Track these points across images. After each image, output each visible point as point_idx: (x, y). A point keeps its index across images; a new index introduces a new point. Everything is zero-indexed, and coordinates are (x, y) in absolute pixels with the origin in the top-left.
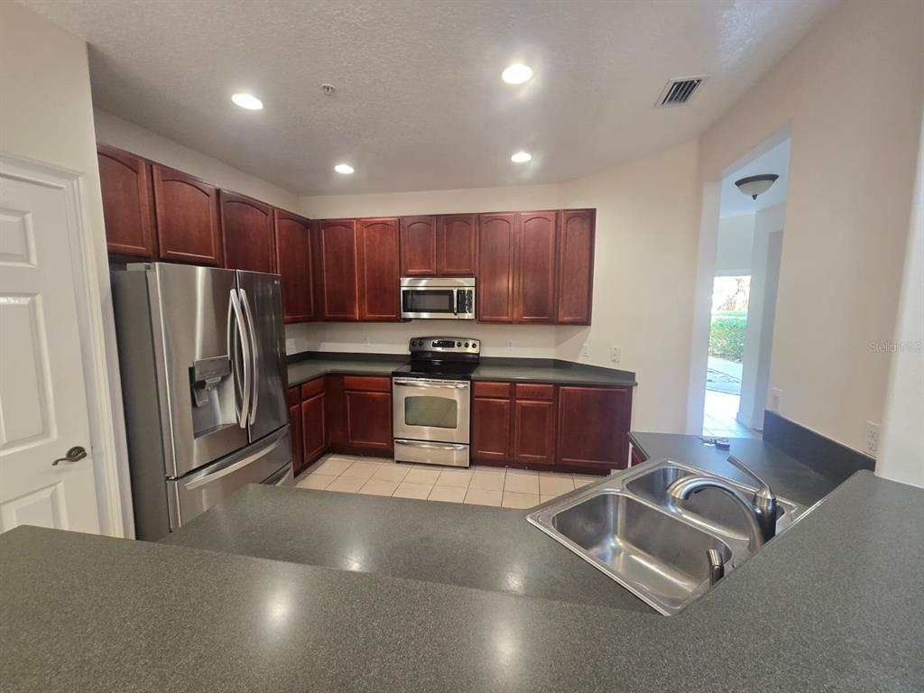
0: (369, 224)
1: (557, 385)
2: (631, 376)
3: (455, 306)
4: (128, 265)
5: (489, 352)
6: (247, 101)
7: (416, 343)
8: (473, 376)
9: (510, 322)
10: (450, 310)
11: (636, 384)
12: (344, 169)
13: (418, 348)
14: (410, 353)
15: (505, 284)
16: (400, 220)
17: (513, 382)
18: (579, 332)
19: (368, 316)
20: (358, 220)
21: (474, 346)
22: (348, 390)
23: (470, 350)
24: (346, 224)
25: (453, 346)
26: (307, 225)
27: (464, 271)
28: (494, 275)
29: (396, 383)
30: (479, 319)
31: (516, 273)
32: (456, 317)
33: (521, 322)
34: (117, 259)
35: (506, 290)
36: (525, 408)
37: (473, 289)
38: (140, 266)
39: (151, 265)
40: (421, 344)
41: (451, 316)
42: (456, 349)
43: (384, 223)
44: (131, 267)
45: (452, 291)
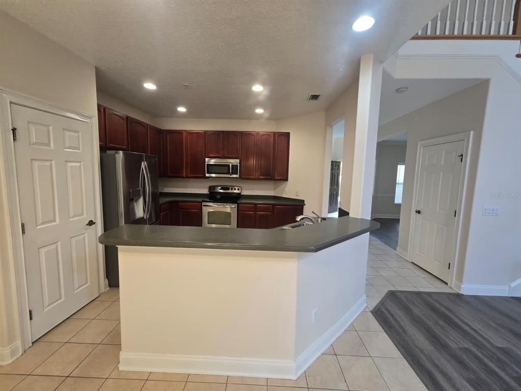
0: (190, 133)
1: (274, 205)
2: (303, 201)
3: (231, 171)
4: (107, 151)
5: (245, 193)
6: (150, 86)
7: (211, 188)
8: (238, 202)
9: (254, 179)
10: (228, 173)
11: (305, 205)
12: (182, 109)
13: (212, 191)
14: (208, 193)
15: (252, 162)
16: (206, 132)
17: (256, 204)
18: (284, 184)
19: (190, 175)
20: (185, 131)
21: (238, 190)
22: (181, 209)
23: (236, 191)
24: (180, 133)
25: (229, 190)
26: (160, 132)
27: (234, 156)
28: (247, 158)
29: (204, 205)
30: (241, 178)
31: (257, 158)
32: (231, 176)
33: (259, 179)
34: (103, 149)
35: (252, 166)
36: (260, 215)
37: (239, 164)
38: (113, 152)
39: (118, 151)
40: (214, 189)
41: (229, 176)
42: (230, 191)
43: (198, 133)
44: (108, 152)
45: (229, 165)
